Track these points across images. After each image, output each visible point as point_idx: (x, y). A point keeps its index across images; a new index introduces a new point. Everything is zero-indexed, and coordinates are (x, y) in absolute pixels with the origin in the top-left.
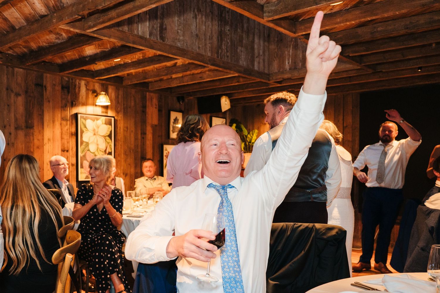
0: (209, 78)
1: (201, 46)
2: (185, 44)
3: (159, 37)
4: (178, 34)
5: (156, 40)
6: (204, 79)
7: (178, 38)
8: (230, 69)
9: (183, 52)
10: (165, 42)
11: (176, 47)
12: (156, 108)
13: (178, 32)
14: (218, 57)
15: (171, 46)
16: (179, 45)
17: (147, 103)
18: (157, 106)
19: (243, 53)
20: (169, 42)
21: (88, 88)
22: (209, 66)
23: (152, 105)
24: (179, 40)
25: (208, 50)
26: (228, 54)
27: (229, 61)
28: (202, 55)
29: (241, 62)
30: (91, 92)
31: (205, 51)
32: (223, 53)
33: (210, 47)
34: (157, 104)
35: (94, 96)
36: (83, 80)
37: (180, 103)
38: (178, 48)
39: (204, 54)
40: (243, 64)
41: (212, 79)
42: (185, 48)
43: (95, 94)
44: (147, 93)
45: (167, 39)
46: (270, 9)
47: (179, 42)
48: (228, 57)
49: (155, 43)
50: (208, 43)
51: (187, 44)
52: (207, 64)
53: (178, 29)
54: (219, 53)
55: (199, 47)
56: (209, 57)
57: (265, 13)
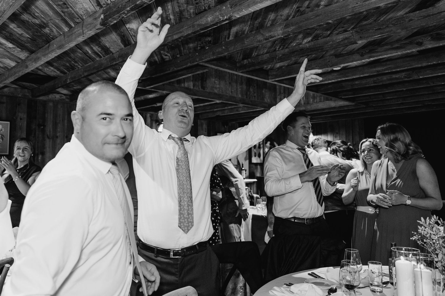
0: (243, 111)
1: (233, 91)
2: (221, 90)
3: (200, 87)
4: (215, 84)
5: (198, 89)
6: (240, 111)
7: (215, 86)
8: (257, 105)
9: (219, 97)
10: (205, 90)
11: (214, 93)
12: (205, 131)
13: (215, 82)
14: (247, 98)
15: (210, 93)
16: (216, 91)
17: (199, 127)
18: (207, 130)
19: (267, 93)
20: (208, 90)
21: (152, 119)
22: (240, 104)
23: (202, 129)
24: (216, 88)
25: (239, 93)
26: (255, 95)
27: (256, 100)
28: (235, 97)
29: (266, 100)
30: (155, 122)
31: (237, 94)
32: (251, 94)
33: (240, 91)
34: (206, 128)
35: (157, 125)
36: (149, 113)
37: (224, 127)
38: (215, 94)
39: (236, 96)
40: (268, 102)
41: (245, 112)
42: (221, 93)
43: (158, 123)
44: (199, 121)
45: (207, 88)
46: (273, 73)
47: (217, 89)
48: (255, 97)
49: (198, 91)
50: (238, 88)
51: (222, 90)
52: (239, 103)
53: (215, 80)
54: (248, 95)
55: (232, 92)
56: (240, 98)
57: (270, 76)
